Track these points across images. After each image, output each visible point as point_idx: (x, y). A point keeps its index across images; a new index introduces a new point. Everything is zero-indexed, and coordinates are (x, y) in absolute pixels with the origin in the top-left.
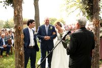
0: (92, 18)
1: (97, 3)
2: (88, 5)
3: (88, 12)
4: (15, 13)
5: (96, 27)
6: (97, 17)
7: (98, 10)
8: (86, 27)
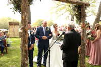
0: (80, 22)
1: (84, 10)
2: (77, 12)
3: (77, 17)
4: (22, 18)
5: (83, 29)
6: (84, 22)
7: (85, 16)
8: (75, 29)
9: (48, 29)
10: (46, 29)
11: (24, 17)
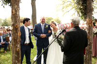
0: (85, 18)
1: (90, 4)
2: (82, 5)
3: (82, 12)
5: (89, 26)
6: (91, 17)
7: (92, 10)
9: (47, 26)
10: (45, 26)
11: (14, 11)
